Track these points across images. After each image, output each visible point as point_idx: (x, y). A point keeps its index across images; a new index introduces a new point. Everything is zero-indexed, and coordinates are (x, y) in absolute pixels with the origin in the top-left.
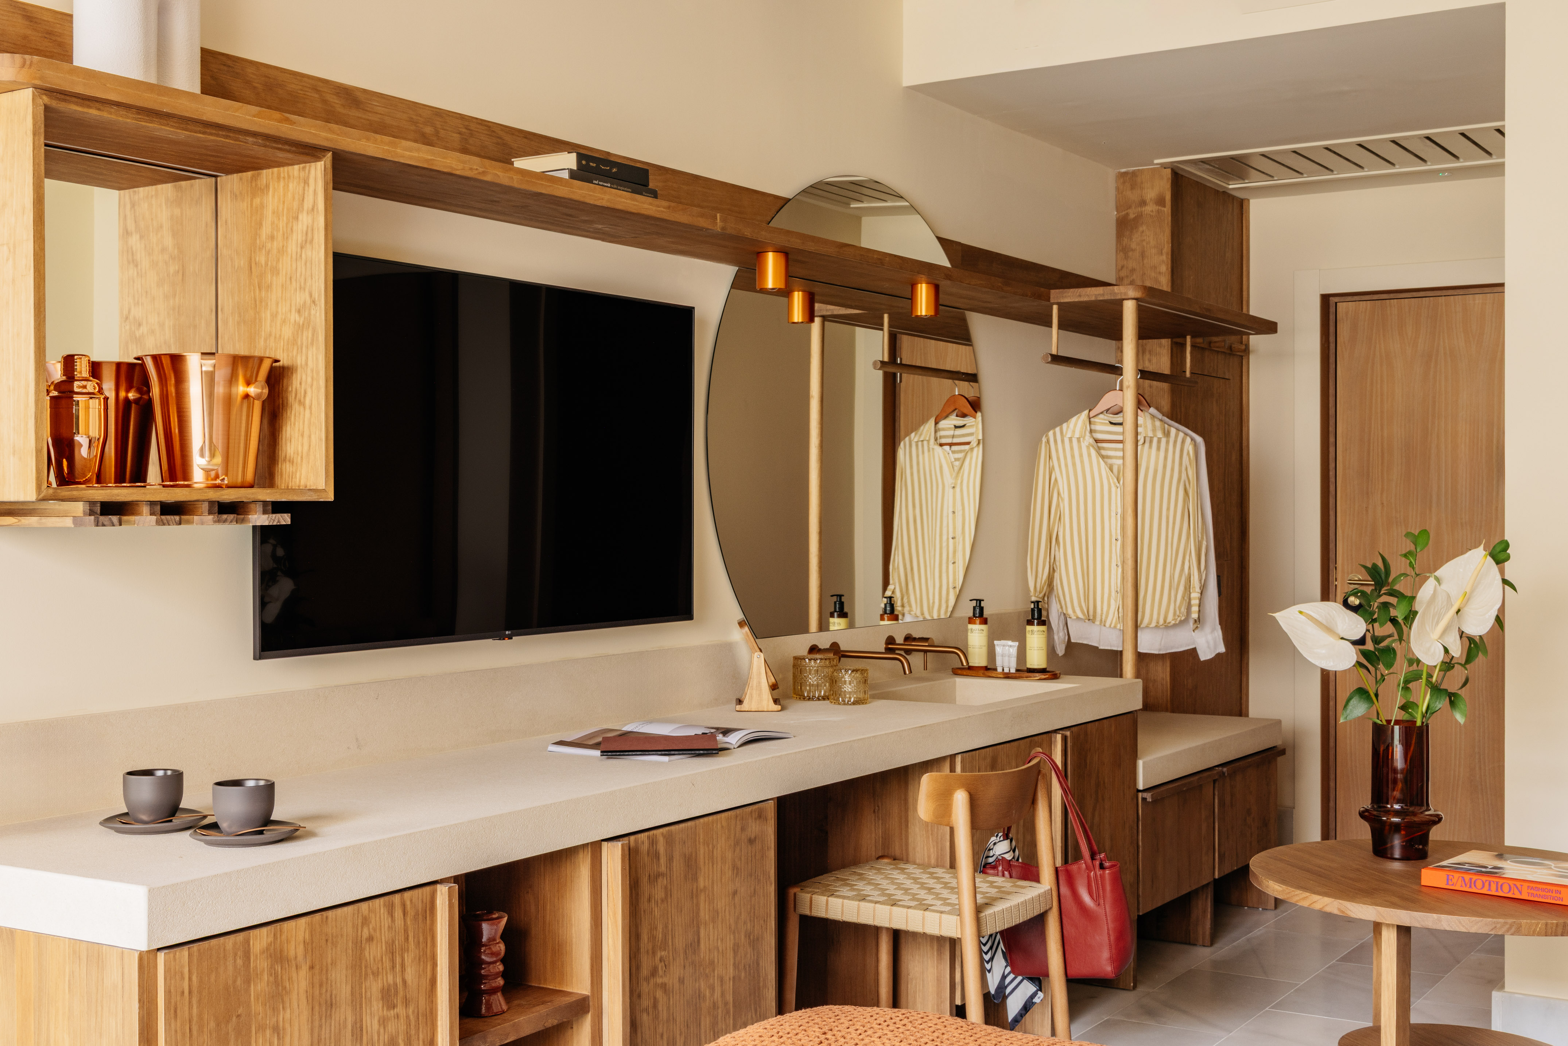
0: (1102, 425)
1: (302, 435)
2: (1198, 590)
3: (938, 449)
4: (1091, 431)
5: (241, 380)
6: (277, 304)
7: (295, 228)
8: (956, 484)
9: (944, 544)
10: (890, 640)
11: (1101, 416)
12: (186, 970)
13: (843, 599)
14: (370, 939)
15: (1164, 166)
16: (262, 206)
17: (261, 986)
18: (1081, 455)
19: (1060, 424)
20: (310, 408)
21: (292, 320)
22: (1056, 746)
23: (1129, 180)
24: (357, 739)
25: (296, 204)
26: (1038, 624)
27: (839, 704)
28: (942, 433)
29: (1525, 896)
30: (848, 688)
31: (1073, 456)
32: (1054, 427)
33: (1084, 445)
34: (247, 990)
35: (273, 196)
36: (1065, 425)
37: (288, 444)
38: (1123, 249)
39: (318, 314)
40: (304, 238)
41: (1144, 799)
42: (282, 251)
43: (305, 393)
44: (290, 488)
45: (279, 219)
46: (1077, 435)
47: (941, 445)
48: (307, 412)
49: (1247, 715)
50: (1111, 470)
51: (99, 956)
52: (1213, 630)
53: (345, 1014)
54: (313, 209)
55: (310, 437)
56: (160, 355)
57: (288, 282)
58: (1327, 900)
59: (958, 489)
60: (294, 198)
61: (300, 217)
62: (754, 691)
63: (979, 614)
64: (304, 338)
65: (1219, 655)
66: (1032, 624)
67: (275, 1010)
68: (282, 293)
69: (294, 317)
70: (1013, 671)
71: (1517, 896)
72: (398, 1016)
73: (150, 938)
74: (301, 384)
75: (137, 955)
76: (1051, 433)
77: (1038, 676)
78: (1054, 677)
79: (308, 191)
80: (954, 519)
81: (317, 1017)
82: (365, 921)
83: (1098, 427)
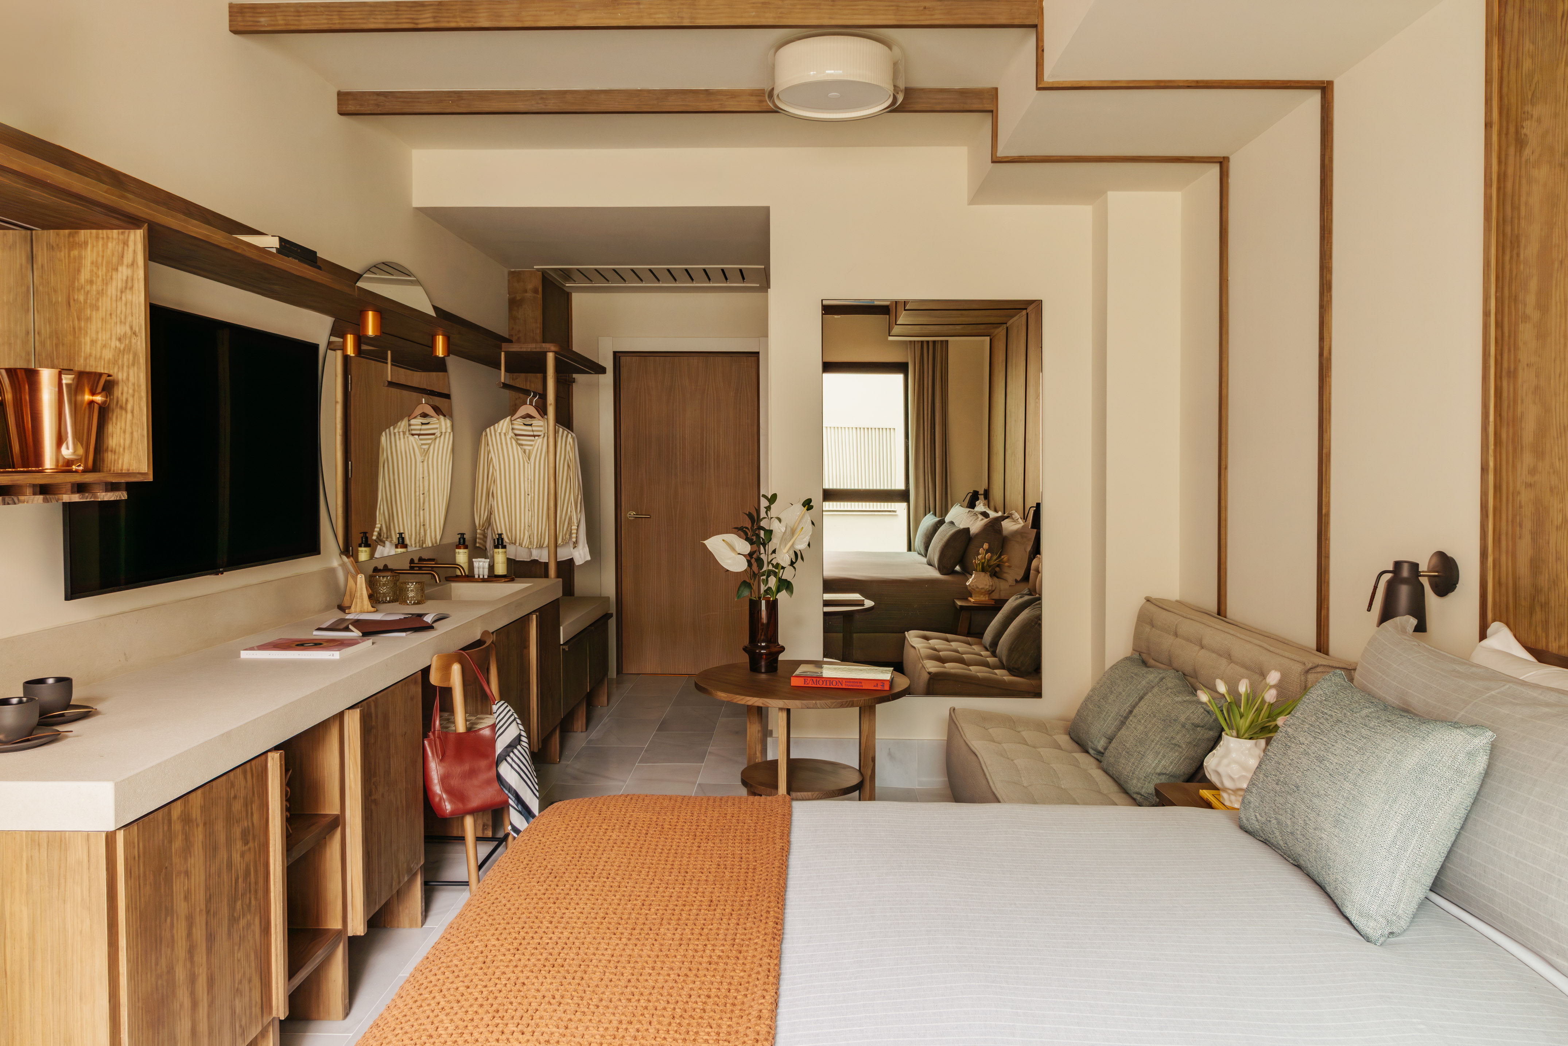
0: (519, 425)
1: (125, 432)
2: (576, 524)
3: (411, 438)
4: (513, 429)
5: (87, 391)
6: (97, 332)
7: (114, 276)
8: (424, 460)
9: (418, 498)
10: (412, 561)
11: (518, 420)
12: (136, 839)
13: (367, 535)
14: (235, 797)
15: (538, 270)
16: (80, 257)
17: (178, 844)
18: (506, 444)
19: (494, 424)
20: (132, 412)
21: (113, 345)
22: (532, 622)
23: (515, 277)
24: (125, 654)
25: (115, 260)
26: (502, 548)
27: (408, 604)
28: (412, 427)
29: (844, 687)
30: (411, 594)
31: (501, 444)
32: (489, 426)
33: (508, 437)
34: (171, 848)
35: (92, 251)
36: (496, 425)
37: (110, 439)
38: (512, 318)
39: (139, 343)
40: (124, 285)
41: (563, 649)
42: (101, 293)
43: (127, 400)
44: (112, 472)
45: (98, 268)
46: (504, 431)
47: (413, 435)
48: (129, 416)
49: (573, 595)
50: (525, 452)
51: (61, 841)
52: (584, 547)
53: (223, 854)
54: (132, 264)
55: (132, 433)
56: (15, 370)
57: (108, 316)
58: (756, 699)
59: (425, 463)
60: (113, 255)
61: (120, 269)
62: (358, 600)
63: (462, 543)
64: (125, 360)
65: (587, 562)
66: (498, 548)
67: (186, 859)
68: (102, 325)
69: (114, 343)
70: (486, 577)
71: (841, 687)
72: (250, 849)
73: (116, 821)
74: (122, 394)
75: (104, 835)
76: (488, 430)
77: (503, 580)
78: (512, 580)
79: (128, 250)
80: (423, 482)
81: (208, 859)
82: (232, 785)
83: (515, 427)
